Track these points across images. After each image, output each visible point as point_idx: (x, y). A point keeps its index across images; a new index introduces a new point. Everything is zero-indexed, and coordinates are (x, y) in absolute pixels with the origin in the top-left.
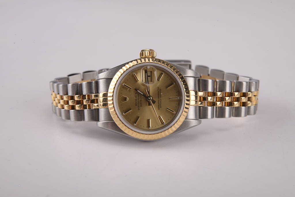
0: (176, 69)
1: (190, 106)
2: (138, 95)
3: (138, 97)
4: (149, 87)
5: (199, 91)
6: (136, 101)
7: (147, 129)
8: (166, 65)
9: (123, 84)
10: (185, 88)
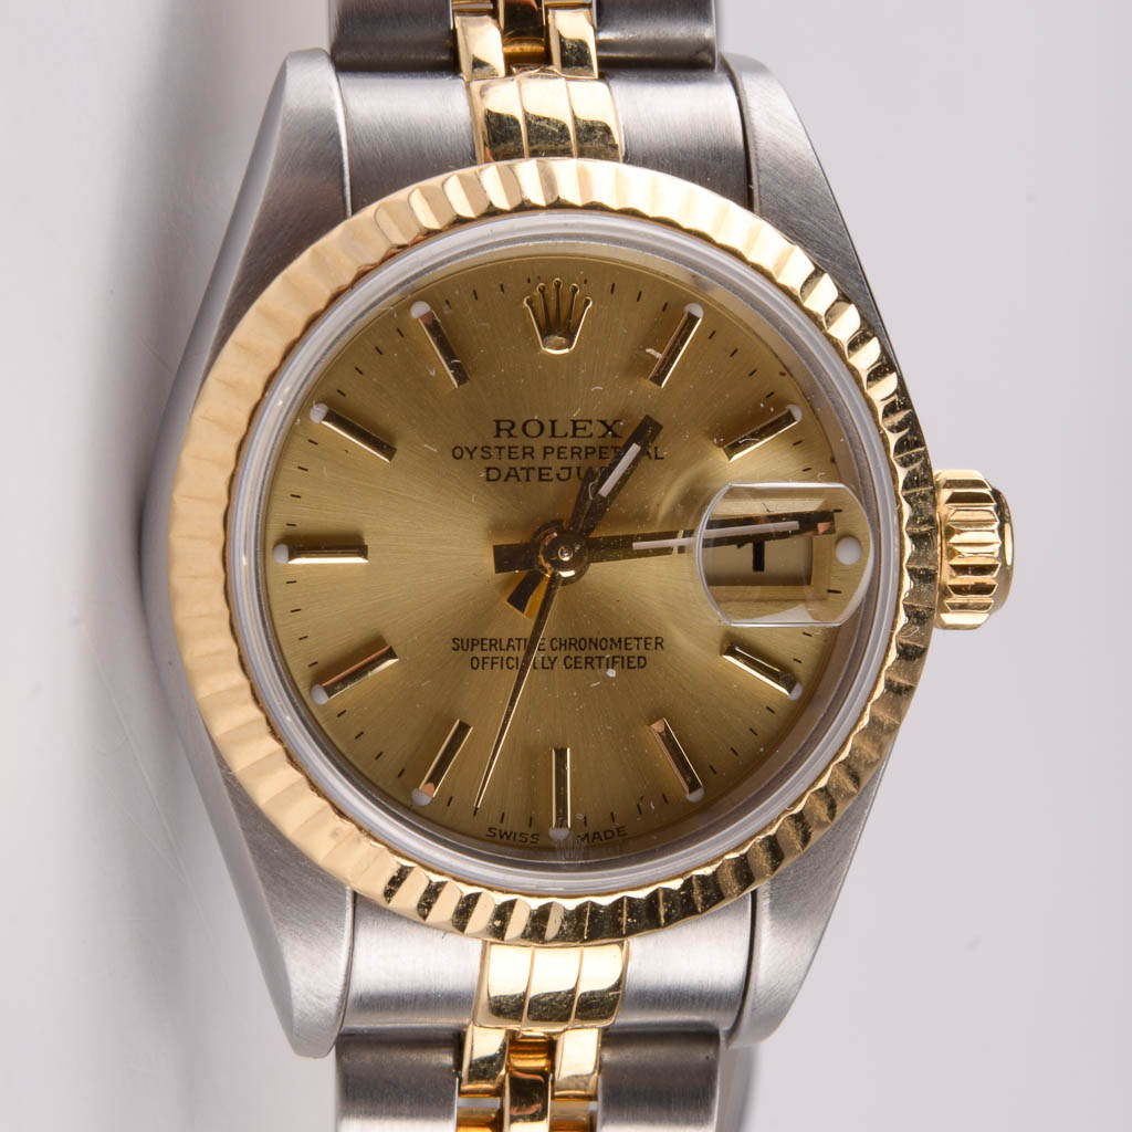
0: (832, 815)
1: (477, 945)
2: (590, 451)
3: (575, 452)
4: (667, 551)
5: (609, 1039)
6: (533, 429)
7: (276, 530)
8: (873, 719)
9: (698, 311)
10: (654, 895)
